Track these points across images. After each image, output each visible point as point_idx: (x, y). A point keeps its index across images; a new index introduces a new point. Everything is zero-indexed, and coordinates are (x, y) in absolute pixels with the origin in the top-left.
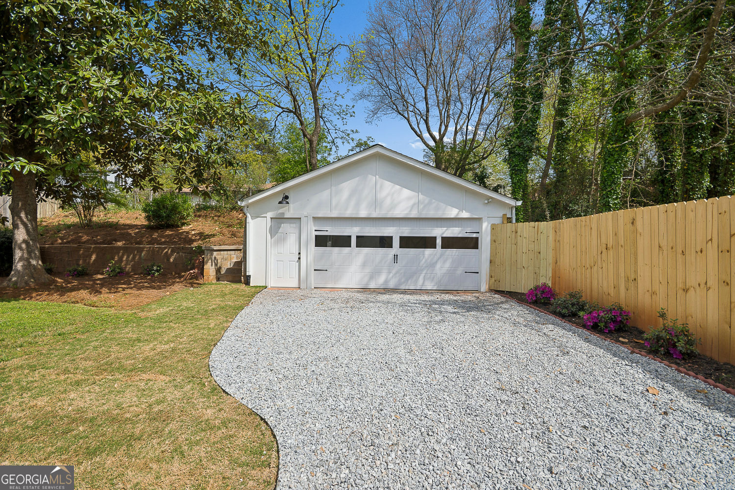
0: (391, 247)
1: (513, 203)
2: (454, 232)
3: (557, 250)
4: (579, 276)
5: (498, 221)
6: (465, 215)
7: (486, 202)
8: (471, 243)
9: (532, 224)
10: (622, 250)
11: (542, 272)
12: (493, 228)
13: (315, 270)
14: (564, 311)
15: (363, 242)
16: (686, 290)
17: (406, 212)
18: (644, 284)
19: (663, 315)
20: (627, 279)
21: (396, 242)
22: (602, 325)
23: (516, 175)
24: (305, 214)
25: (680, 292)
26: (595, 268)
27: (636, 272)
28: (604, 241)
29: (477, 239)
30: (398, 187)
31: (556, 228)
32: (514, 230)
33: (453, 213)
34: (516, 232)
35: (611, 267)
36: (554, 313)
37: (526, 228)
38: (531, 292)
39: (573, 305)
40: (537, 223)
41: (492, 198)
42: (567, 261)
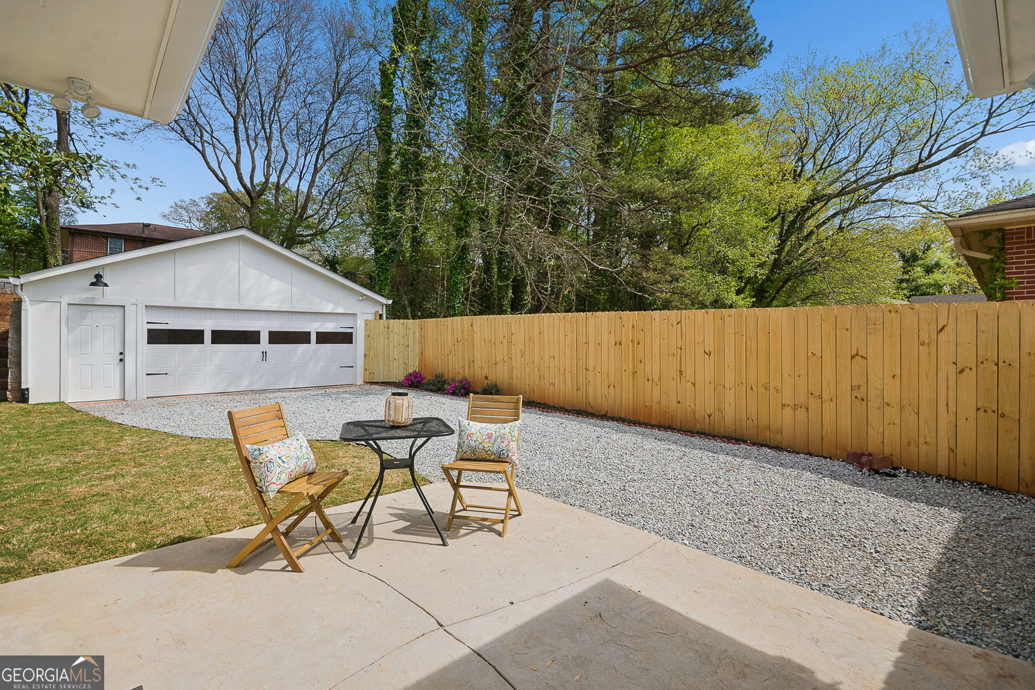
0: (258, 342)
1: (384, 301)
2: (330, 327)
3: (422, 343)
4: (440, 364)
5: (371, 317)
6: (340, 310)
7: (361, 298)
8: (346, 338)
9: (402, 321)
10: (466, 342)
11: (411, 362)
12: (367, 323)
13: (147, 374)
14: (433, 388)
15: (221, 337)
16: (496, 364)
17: (277, 305)
18: (478, 364)
19: (486, 378)
20: (469, 362)
21: (264, 337)
22: (457, 391)
23: (382, 273)
24: (133, 301)
25: (494, 365)
26: (450, 356)
27: (474, 356)
28: (456, 337)
29: (351, 333)
30: (266, 277)
31: (421, 325)
32: (386, 326)
33: (329, 308)
34: (389, 328)
35: (460, 353)
36: (427, 390)
37: (396, 324)
38: (407, 378)
39: (439, 382)
40: (405, 320)
41: (365, 295)
42: (430, 353)
